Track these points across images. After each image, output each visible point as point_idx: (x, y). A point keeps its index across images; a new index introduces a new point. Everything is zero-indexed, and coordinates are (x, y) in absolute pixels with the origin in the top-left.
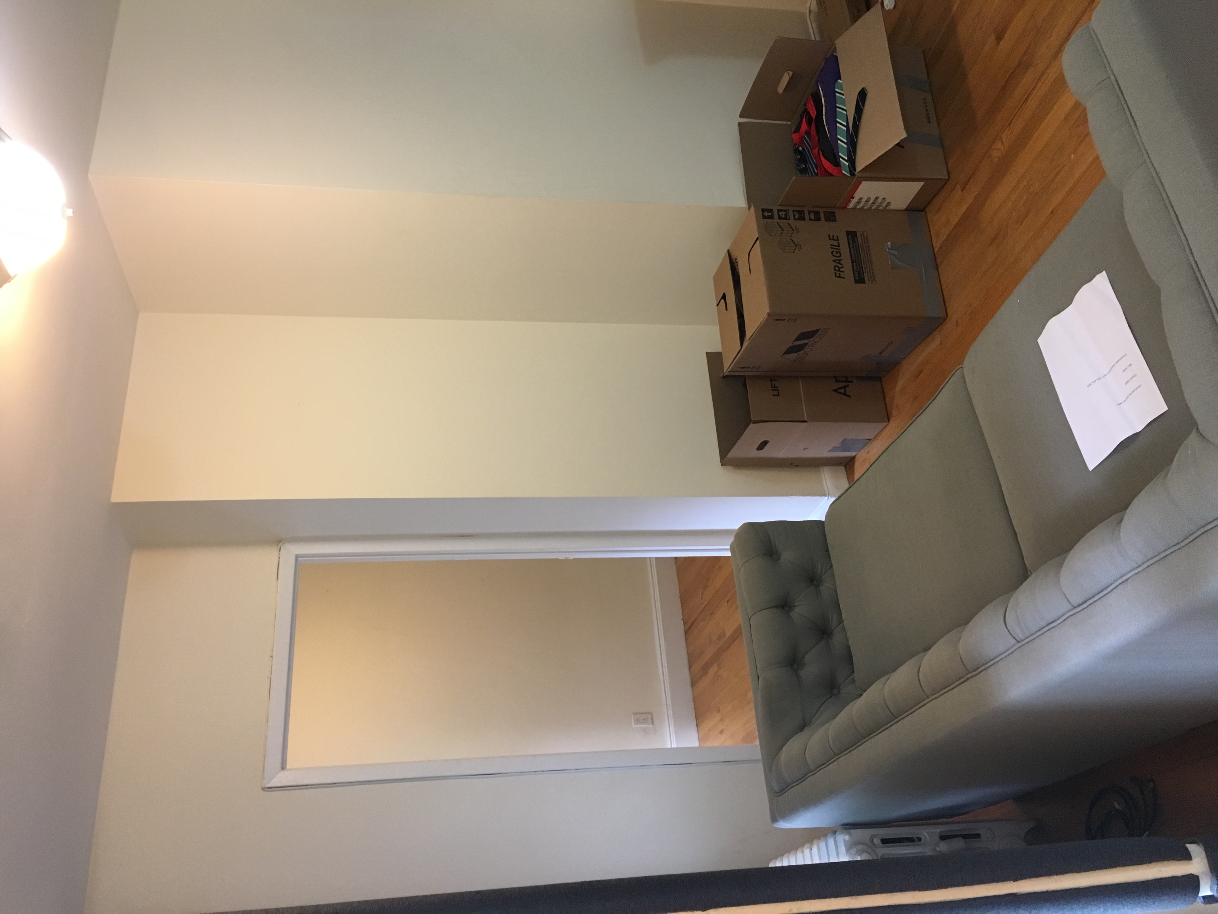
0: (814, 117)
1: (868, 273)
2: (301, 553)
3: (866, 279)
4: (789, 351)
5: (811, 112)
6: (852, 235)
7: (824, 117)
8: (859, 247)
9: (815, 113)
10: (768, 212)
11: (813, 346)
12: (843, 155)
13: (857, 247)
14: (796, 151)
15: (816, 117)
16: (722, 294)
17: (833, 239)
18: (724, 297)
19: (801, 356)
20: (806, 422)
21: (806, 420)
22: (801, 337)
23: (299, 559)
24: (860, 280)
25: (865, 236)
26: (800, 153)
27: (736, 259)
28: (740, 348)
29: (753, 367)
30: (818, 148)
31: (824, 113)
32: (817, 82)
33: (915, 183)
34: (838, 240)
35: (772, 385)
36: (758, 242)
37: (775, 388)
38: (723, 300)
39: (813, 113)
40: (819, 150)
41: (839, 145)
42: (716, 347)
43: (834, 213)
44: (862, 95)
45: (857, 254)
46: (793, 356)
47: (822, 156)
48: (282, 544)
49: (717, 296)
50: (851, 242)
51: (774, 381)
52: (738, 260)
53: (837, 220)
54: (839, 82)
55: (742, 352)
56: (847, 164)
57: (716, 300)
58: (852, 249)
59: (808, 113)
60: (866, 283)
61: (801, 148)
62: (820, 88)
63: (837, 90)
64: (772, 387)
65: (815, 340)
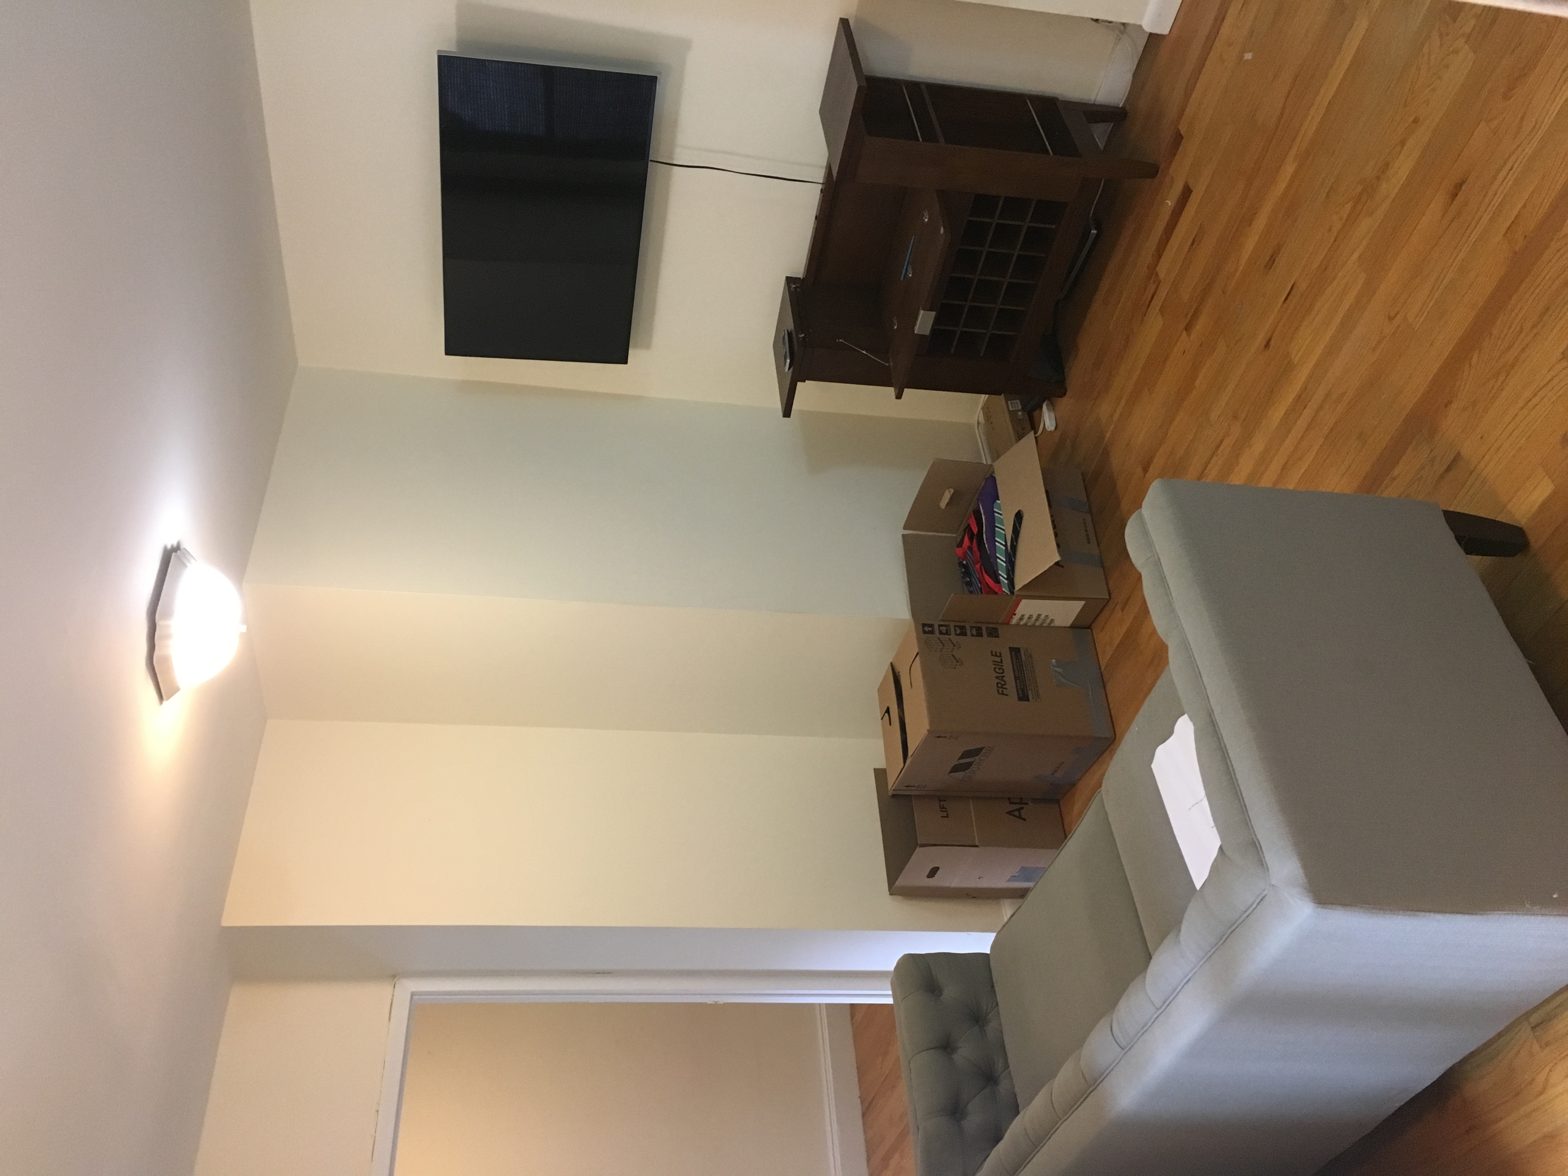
0: (975, 533)
1: (1032, 691)
2: (418, 990)
3: (1030, 696)
4: (955, 769)
5: (973, 528)
6: (1015, 652)
7: (984, 535)
8: (1022, 665)
9: (977, 529)
10: (928, 627)
11: (979, 765)
12: (1002, 572)
13: (1021, 664)
14: (961, 564)
15: (977, 534)
16: (886, 708)
17: (996, 656)
18: (888, 711)
19: (968, 775)
20: (977, 846)
21: (977, 844)
22: (966, 754)
23: (414, 997)
24: (1023, 697)
25: (1029, 652)
26: (965, 566)
27: (899, 672)
28: (903, 766)
29: (919, 786)
30: (980, 563)
31: (984, 531)
32: (978, 499)
33: (1076, 602)
34: (1000, 656)
35: (940, 806)
36: (918, 657)
37: (943, 809)
38: (886, 714)
39: (975, 530)
40: (981, 565)
41: (998, 564)
42: (881, 764)
43: (996, 629)
44: (1019, 517)
45: (1021, 671)
46: (960, 775)
47: (984, 572)
48: (398, 979)
49: (881, 709)
50: (1014, 659)
51: (942, 801)
52: (900, 674)
53: (1000, 635)
54: (997, 503)
55: (905, 770)
56: (1006, 582)
57: (881, 714)
58: (1015, 666)
59: (971, 528)
60: (1030, 700)
61: (965, 562)
62: (981, 506)
63: (995, 510)
64: (941, 808)
65: (981, 758)
